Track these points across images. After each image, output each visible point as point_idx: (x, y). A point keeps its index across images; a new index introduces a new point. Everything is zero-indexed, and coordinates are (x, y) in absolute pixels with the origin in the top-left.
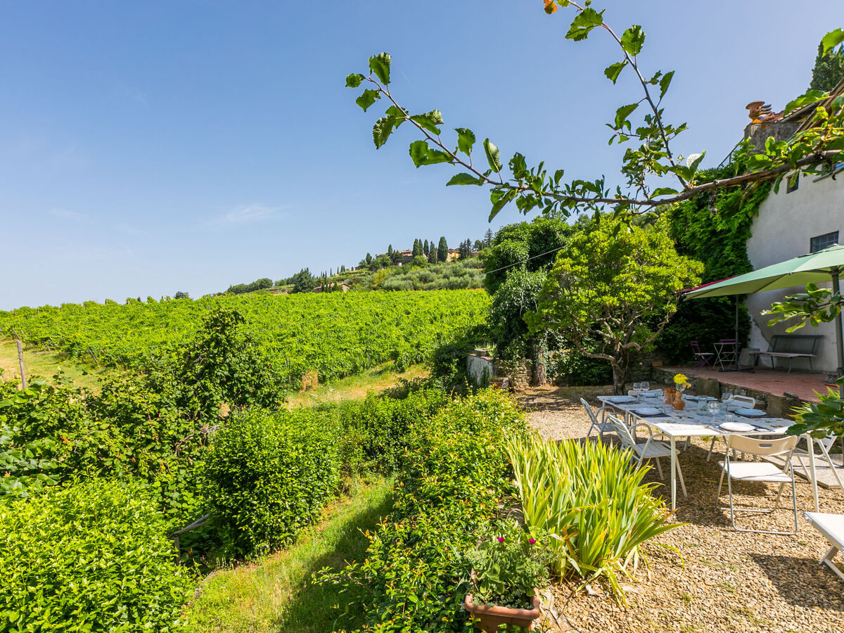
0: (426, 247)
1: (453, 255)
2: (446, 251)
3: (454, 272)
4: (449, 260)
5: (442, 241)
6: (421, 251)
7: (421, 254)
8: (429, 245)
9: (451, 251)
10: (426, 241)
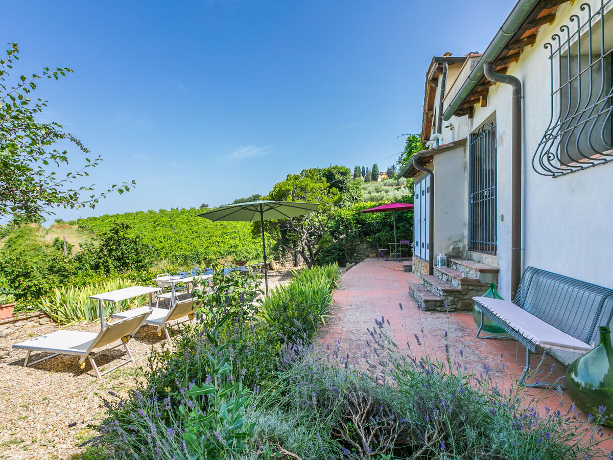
0: (363, 171)
1: (383, 176)
2: (378, 174)
3: (376, 189)
4: (379, 180)
5: (375, 166)
6: (359, 174)
7: (359, 176)
8: (366, 170)
9: (382, 174)
10: (363, 167)
